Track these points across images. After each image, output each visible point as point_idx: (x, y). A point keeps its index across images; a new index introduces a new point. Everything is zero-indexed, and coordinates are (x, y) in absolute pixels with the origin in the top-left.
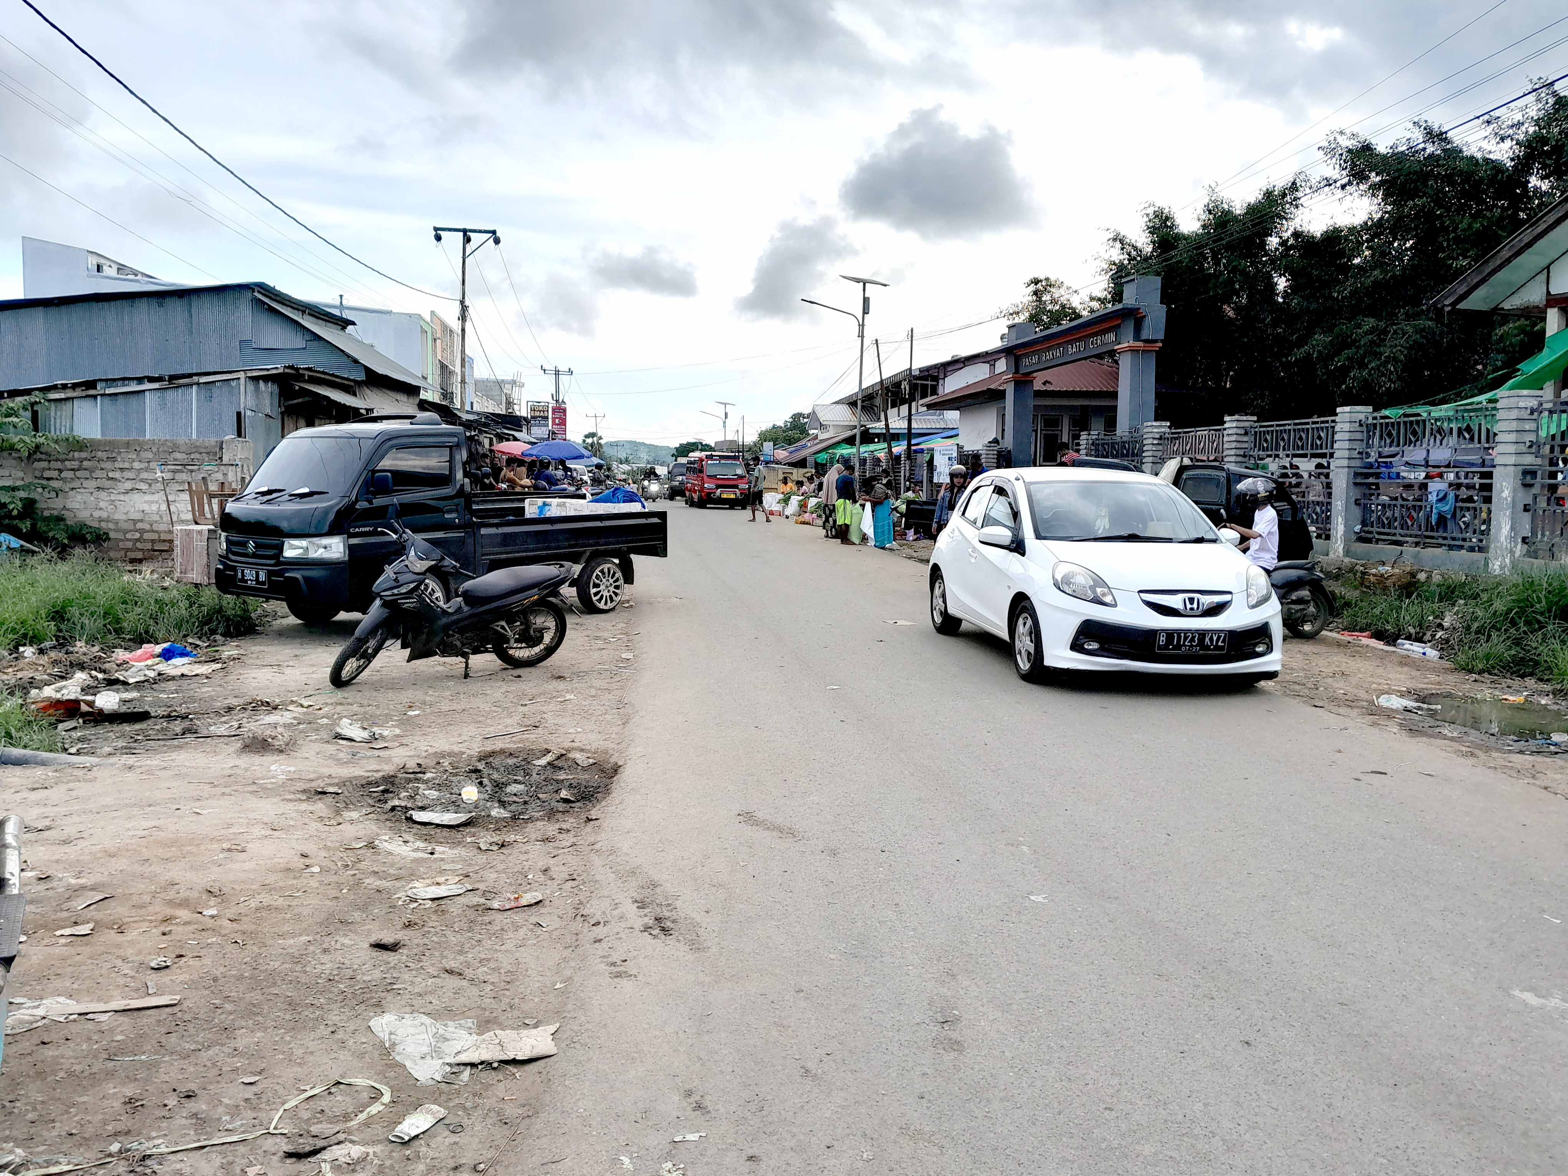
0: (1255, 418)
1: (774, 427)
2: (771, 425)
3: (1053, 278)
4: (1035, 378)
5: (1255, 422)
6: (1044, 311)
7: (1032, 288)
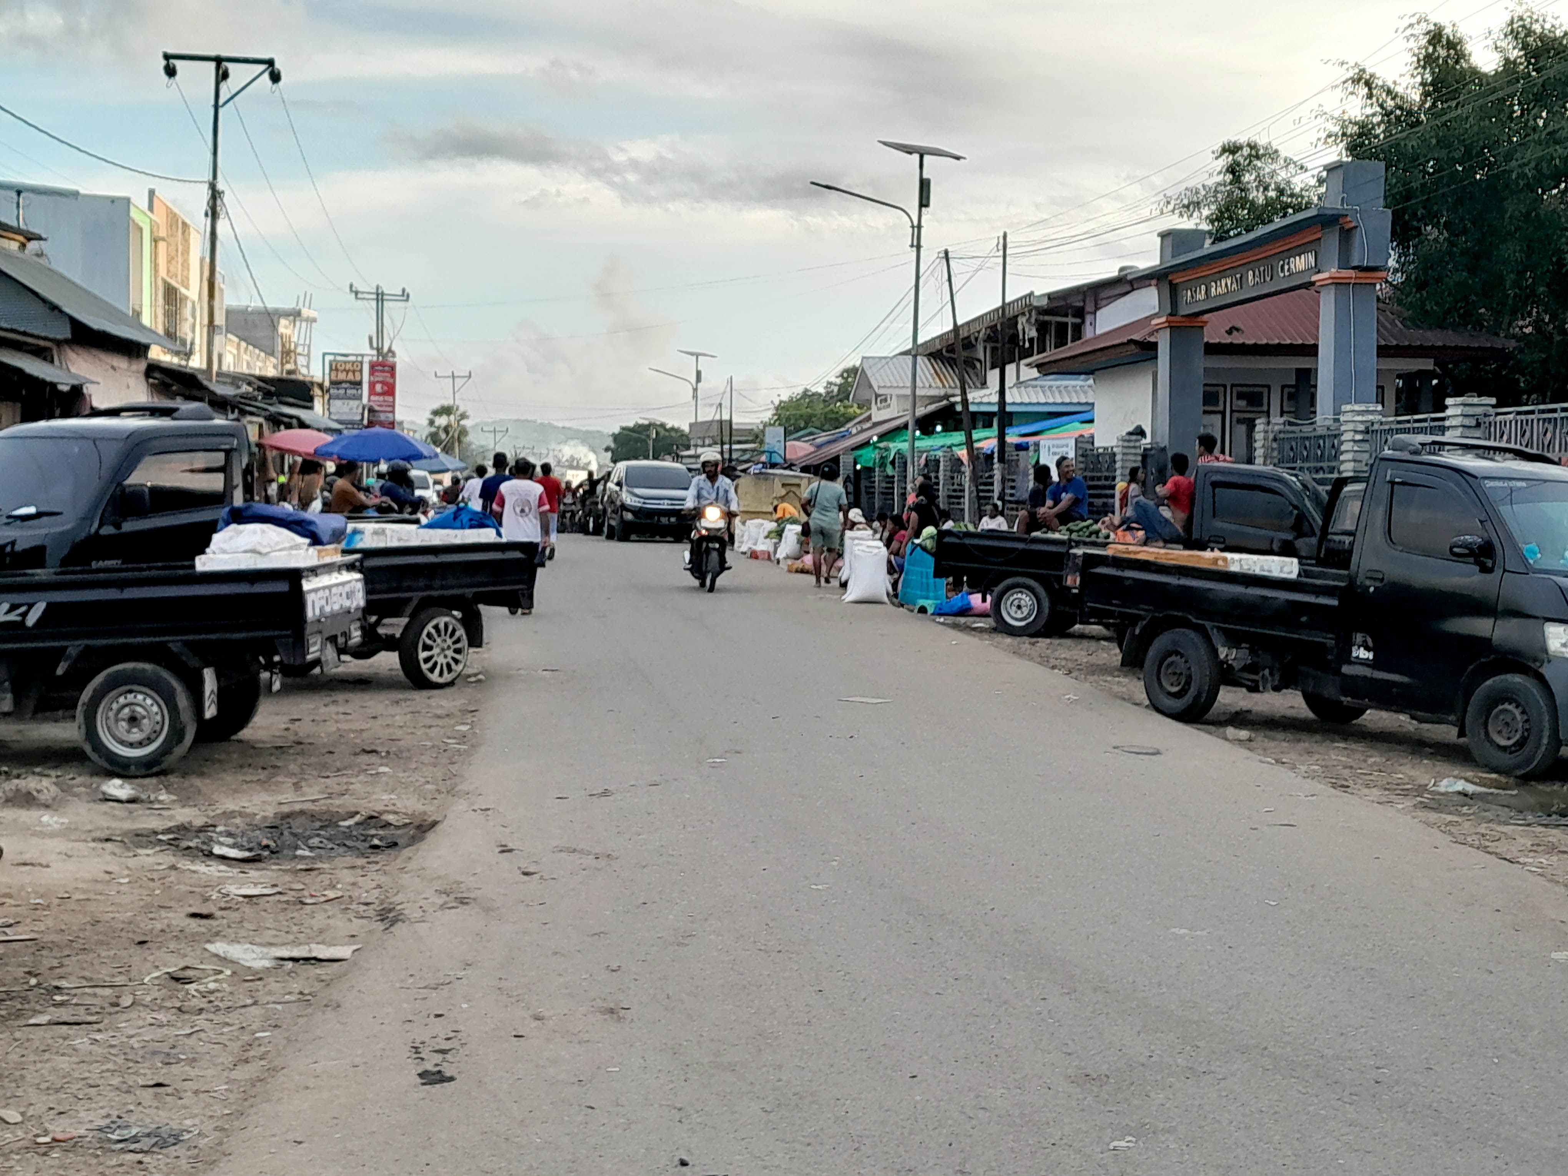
0: (1493, 401)
1: (805, 394)
2: (800, 390)
3: (1262, 141)
4: (1206, 322)
5: (1493, 406)
6: (1244, 202)
7: (1225, 160)
